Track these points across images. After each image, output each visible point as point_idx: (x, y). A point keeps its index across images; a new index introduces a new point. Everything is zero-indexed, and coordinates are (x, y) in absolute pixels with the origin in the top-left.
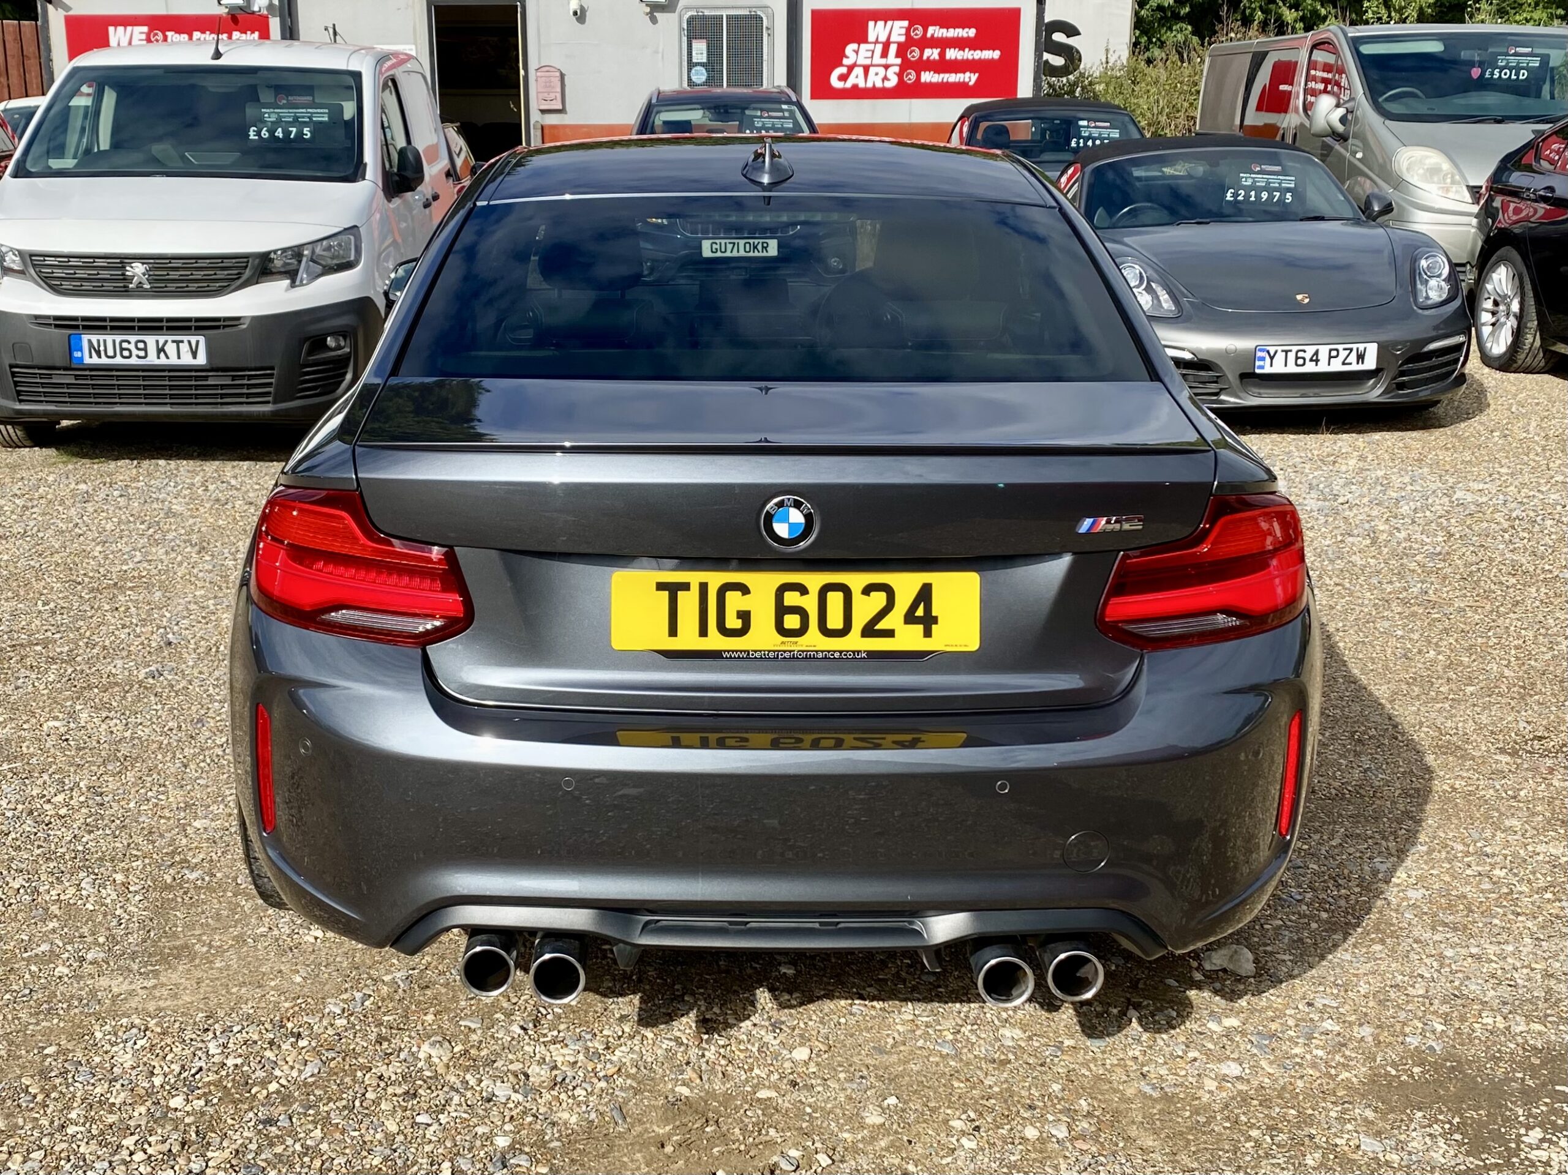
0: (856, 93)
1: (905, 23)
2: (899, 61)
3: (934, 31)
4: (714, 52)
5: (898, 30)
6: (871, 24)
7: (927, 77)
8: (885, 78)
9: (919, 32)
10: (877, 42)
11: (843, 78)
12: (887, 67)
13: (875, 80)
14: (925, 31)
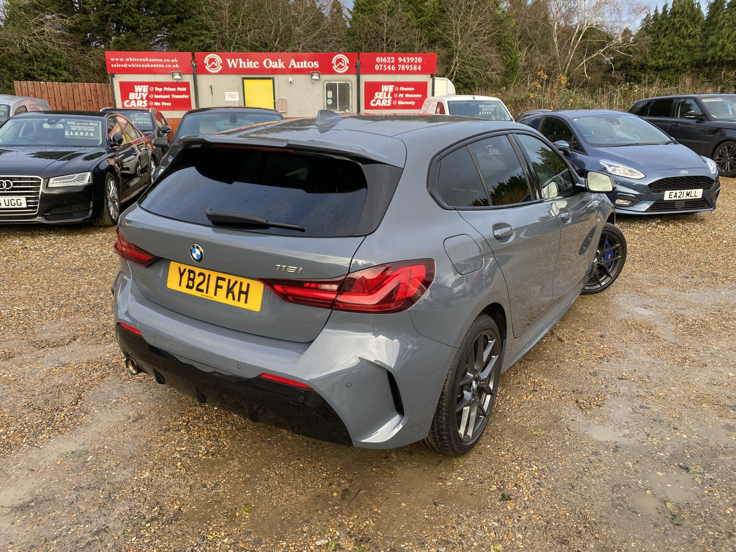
0: (378, 107)
1: (393, 86)
2: (391, 98)
3: (402, 89)
4: (334, 95)
5: (391, 88)
6: (383, 86)
7: (400, 103)
8: (387, 103)
9: (397, 89)
10: (384, 92)
11: (374, 103)
12: (387, 99)
13: (384, 103)
14: (399, 88)
